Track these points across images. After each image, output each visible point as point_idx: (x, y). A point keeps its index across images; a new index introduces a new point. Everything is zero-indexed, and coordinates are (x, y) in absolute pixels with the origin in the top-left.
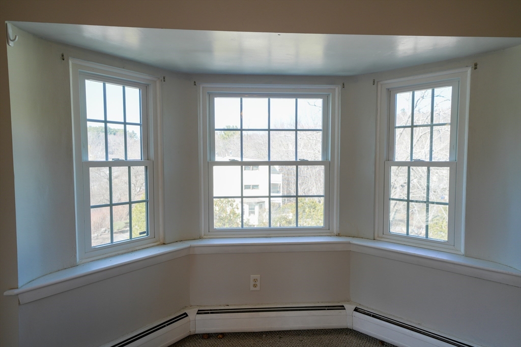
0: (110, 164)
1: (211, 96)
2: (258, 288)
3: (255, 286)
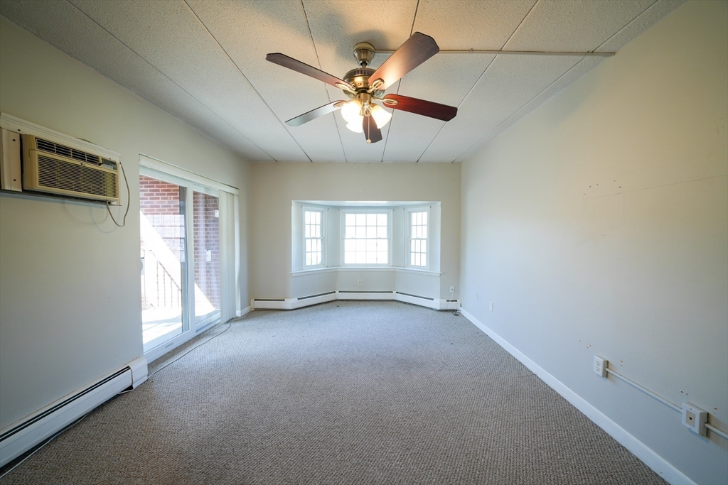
0: (311, 239)
1: (345, 214)
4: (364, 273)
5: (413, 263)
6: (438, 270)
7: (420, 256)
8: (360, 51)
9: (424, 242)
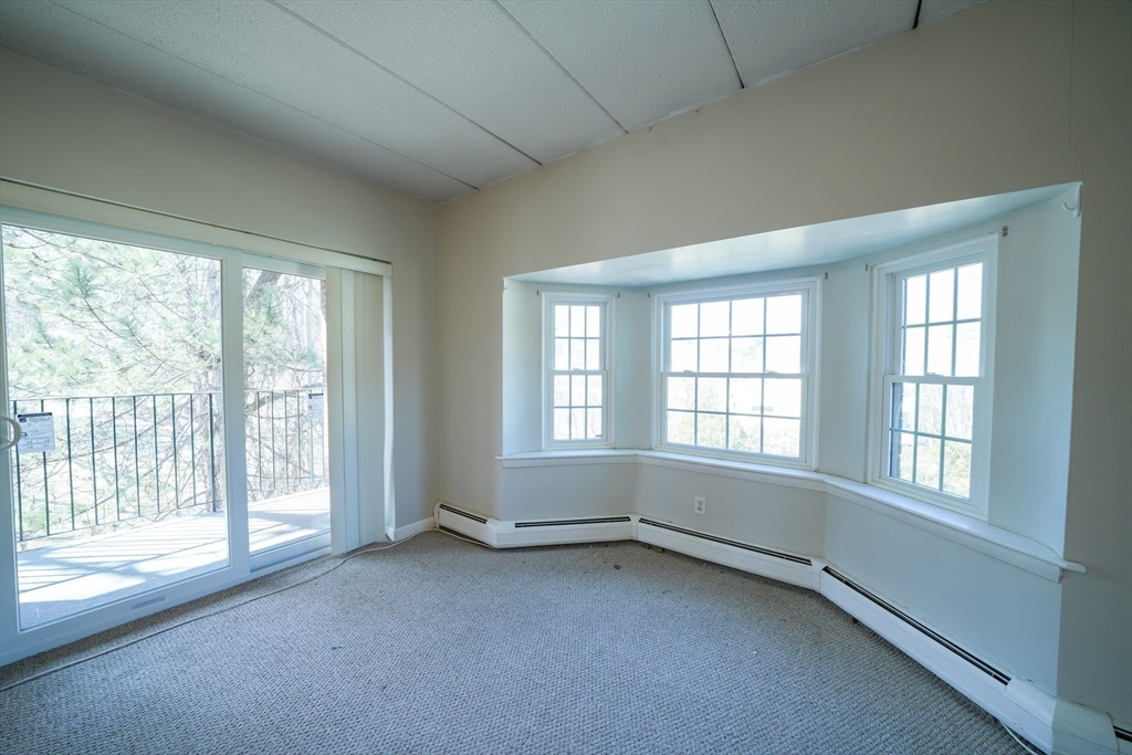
0: (570, 373)
1: (667, 305)
2: (702, 512)
3: (700, 509)
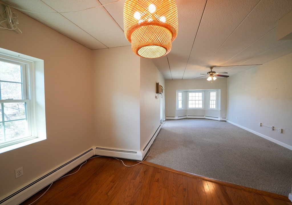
1: (188, 93)
4: (195, 110)
5: (211, 107)
6: (220, 109)
7: (213, 105)
8: (211, 68)
9: (215, 101)
